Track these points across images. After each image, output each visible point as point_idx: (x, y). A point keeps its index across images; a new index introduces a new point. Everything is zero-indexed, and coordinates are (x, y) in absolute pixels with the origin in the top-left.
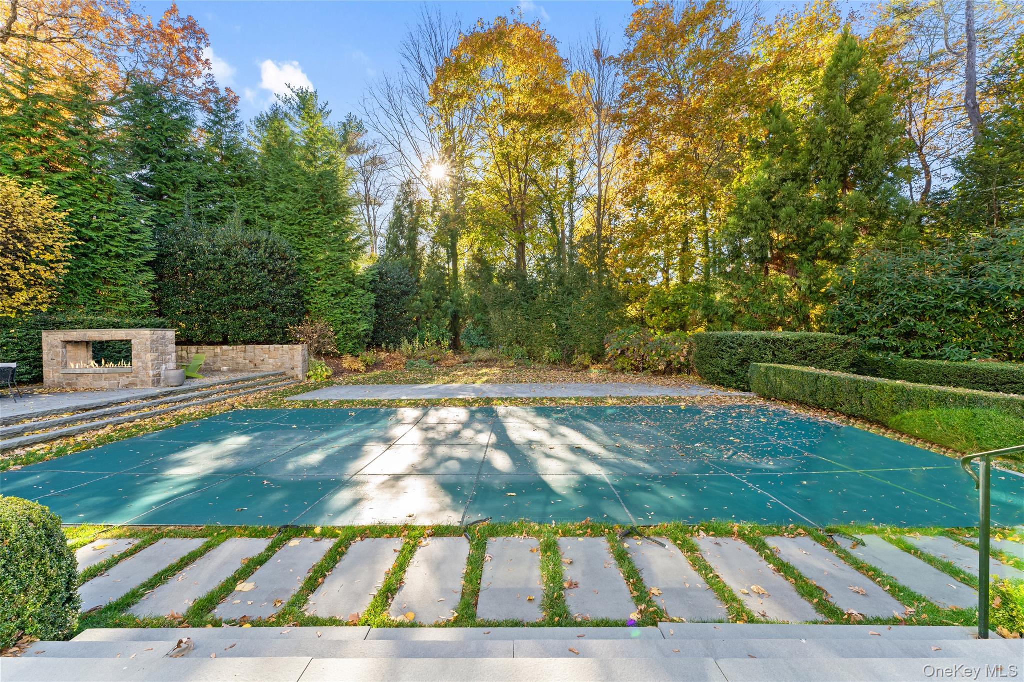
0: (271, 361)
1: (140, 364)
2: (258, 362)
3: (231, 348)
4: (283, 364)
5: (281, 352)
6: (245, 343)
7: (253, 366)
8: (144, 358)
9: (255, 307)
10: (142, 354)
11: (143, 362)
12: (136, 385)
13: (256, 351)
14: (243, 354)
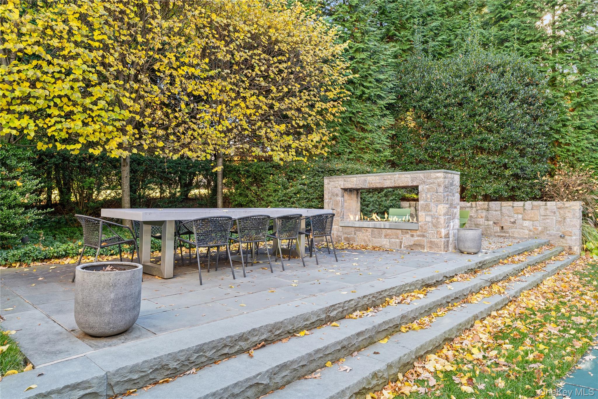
0: (526, 223)
1: (429, 219)
2: (506, 225)
3: (469, 204)
4: (546, 228)
5: (542, 212)
6: (487, 198)
7: (498, 229)
8: (434, 210)
9: (501, 151)
10: (432, 205)
11: (432, 216)
12: (422, 247)
13: (504, 210)
14: (484, 214)
